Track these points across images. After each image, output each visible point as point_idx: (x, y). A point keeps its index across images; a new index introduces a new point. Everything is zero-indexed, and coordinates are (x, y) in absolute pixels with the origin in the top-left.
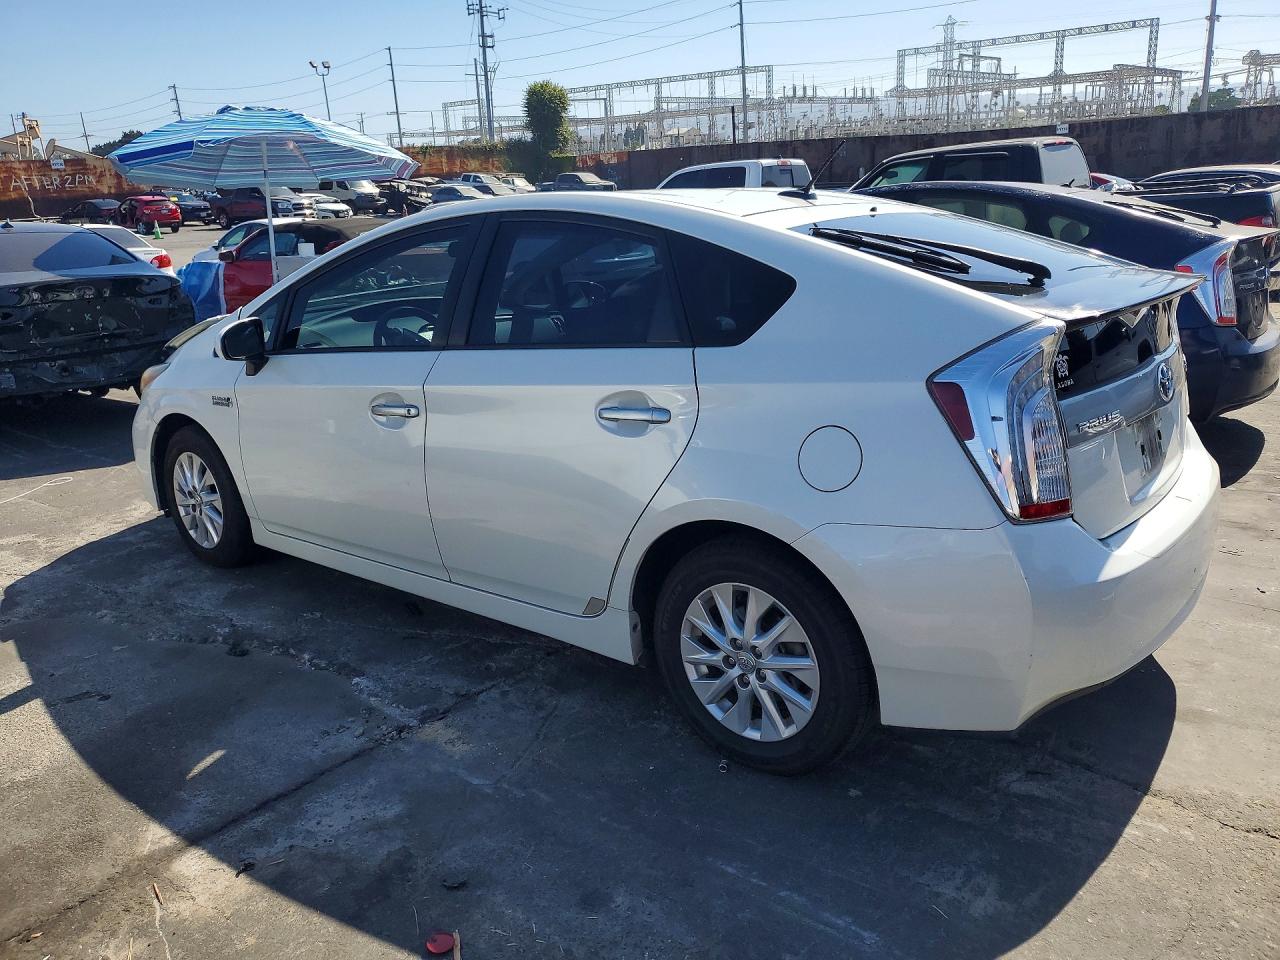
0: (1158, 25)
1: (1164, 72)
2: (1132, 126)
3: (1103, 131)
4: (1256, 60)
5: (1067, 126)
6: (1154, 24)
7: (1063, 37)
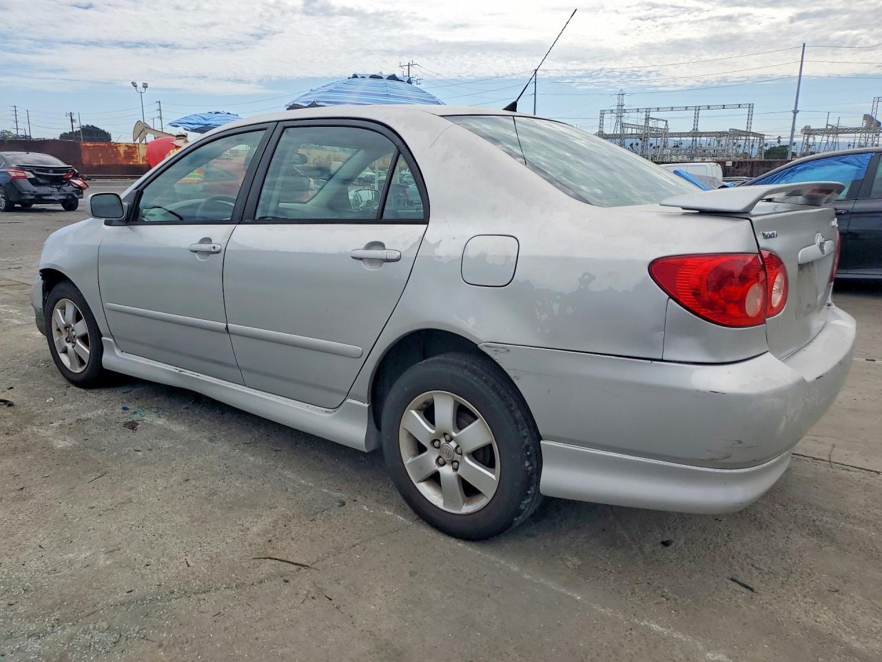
0: (753, 108)
1: (755, 134)
2: (764, 164)
3: (749, 166)
4: (808, 131)
5: (731, 162)
6: (751, 107)
7: (699, 110)
